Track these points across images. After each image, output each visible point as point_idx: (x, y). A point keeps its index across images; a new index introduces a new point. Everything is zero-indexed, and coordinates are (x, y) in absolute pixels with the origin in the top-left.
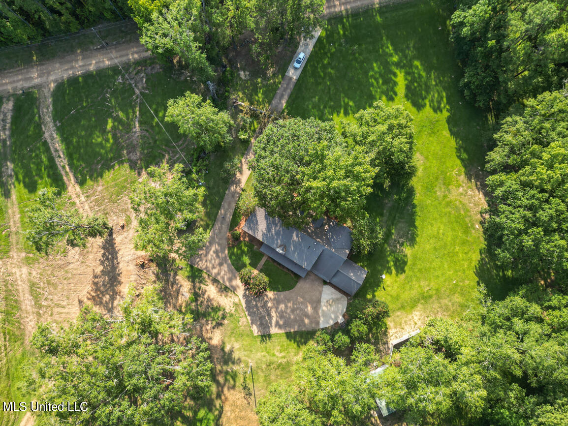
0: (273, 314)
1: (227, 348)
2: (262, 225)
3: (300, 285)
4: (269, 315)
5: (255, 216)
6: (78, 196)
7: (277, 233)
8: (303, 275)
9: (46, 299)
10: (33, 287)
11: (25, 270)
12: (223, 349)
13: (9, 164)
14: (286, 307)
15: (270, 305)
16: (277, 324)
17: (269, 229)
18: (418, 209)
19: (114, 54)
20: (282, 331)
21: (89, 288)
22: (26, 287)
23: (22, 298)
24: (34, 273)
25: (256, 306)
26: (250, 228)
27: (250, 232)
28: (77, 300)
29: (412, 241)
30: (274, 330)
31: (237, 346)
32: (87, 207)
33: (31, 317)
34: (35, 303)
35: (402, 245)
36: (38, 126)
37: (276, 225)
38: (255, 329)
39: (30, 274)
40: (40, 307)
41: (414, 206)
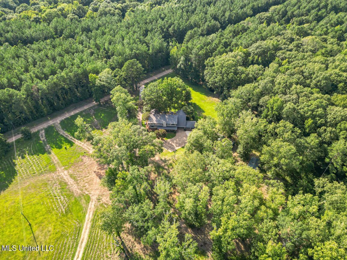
0: (173, 144)
1: (163, 159)
2: (154, 118)
3: (177, 134)
4: (172, 145)
5: (150, 117)
6: (80, 144)
7: (160, 118)
8: (176, 129)
9: (79, 177)
10: (71, 176)
11: (66, 172)
12: (162, 160)
13: (47, 145)
14: (176, 141)
15: (170, 143)
16: (176, 146)
17: (157, 118)
18: (199, 106)
19: (79, 109)
20: (180, 147)
21: (97, 166)
22: (69, 177)
23: (67, 181)
24: (70, 171)
25: (166, 145)
26: (151, 121)
27: (151, 123)
28: (93, 172)
29: (204, 112)
30: (177, 148)
31: (166, 157)
32: (85, 145)
33: (74, 185)
34: (75, 180)
35: (201, 114)
36: (57, 132)
37: (159, 116)
38: (170, 151)
39: (68, 172)
40: (77, 180)
41: (198, 106)
